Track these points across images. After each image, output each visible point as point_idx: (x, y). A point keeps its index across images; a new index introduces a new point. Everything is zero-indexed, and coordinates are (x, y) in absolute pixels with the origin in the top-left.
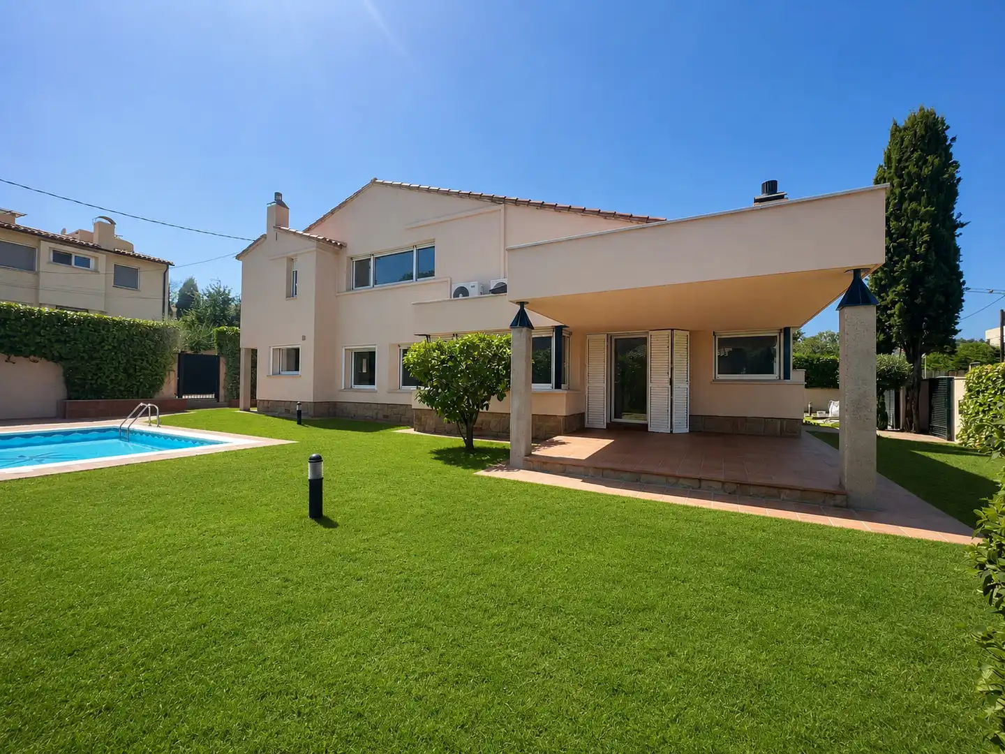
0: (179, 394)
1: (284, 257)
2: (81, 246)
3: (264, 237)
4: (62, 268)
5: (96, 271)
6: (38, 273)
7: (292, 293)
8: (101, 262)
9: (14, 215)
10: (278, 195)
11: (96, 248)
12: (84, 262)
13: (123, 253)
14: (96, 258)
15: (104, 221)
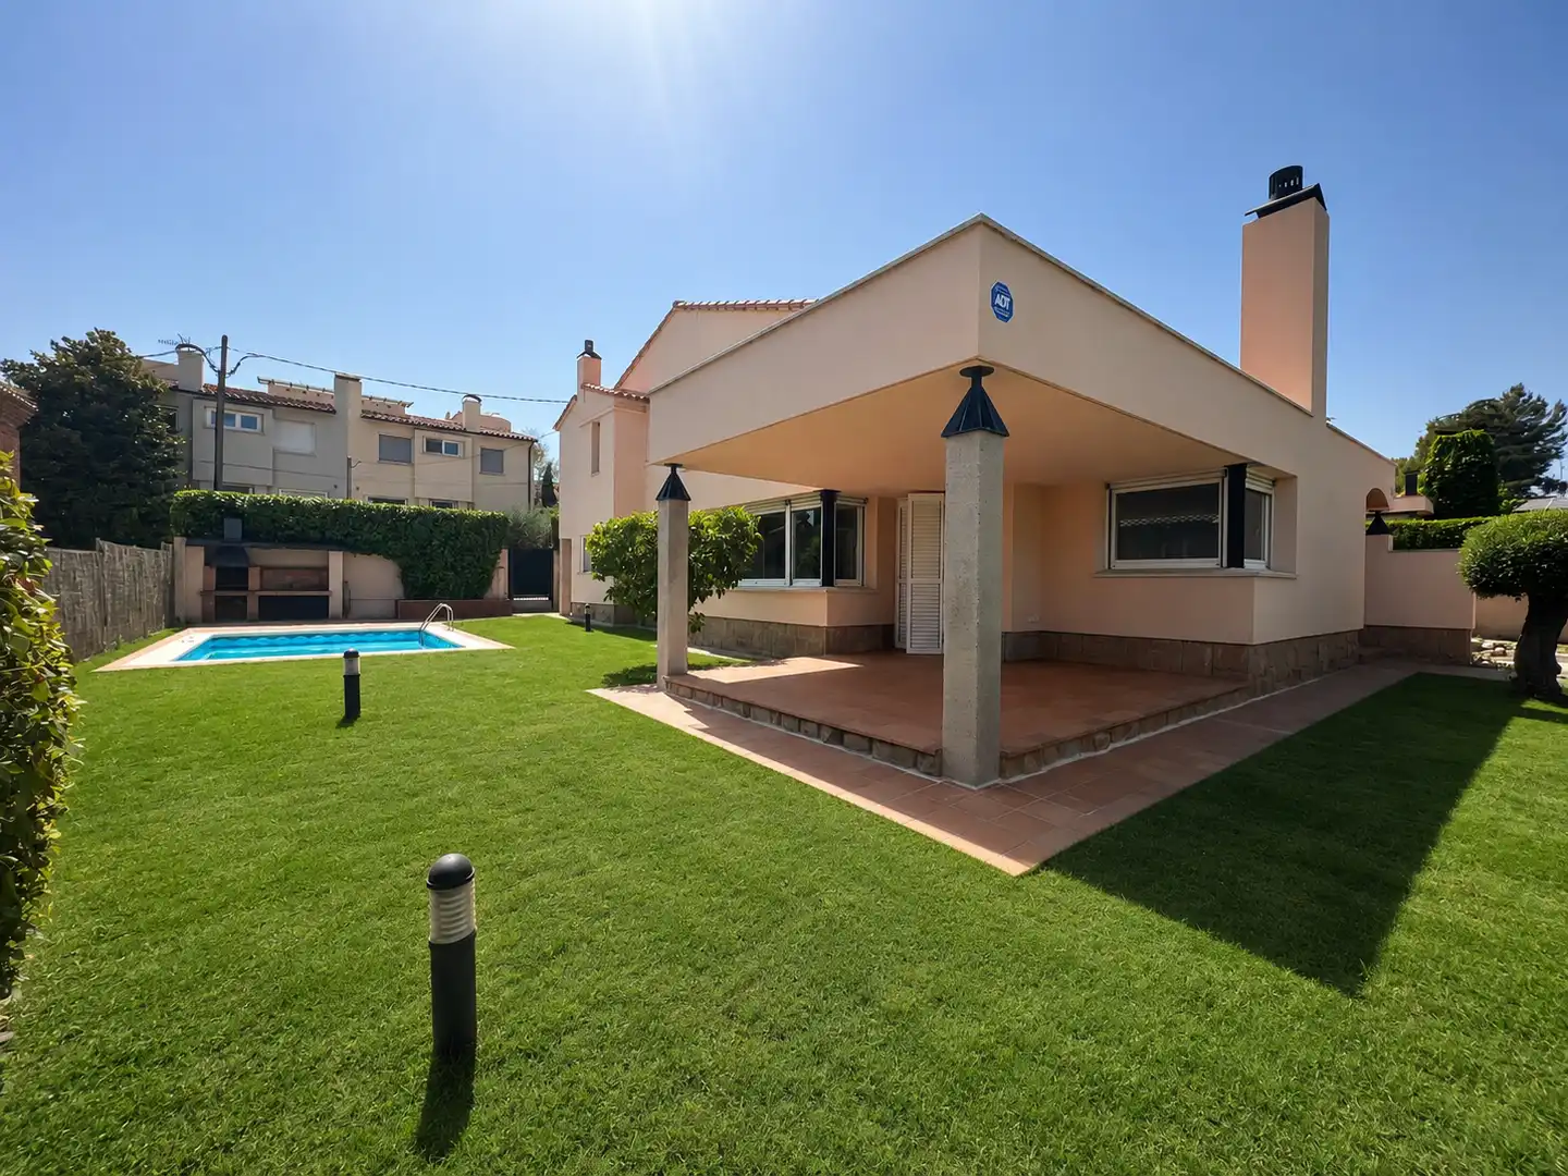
0: (510, 597)
1: (589, 423)
2: (454, 431)
3: (575, 397)
4: (433, 458)
5: (464, 458)
6: (413, 465)
7: (596, 470)
8: (469, 445)
9: (404, 405)
10: (589, 344)
11: (464, 431)
12: (453, 449)
13: (492, 435)
14: (464, 443)
15: (470, 399)
